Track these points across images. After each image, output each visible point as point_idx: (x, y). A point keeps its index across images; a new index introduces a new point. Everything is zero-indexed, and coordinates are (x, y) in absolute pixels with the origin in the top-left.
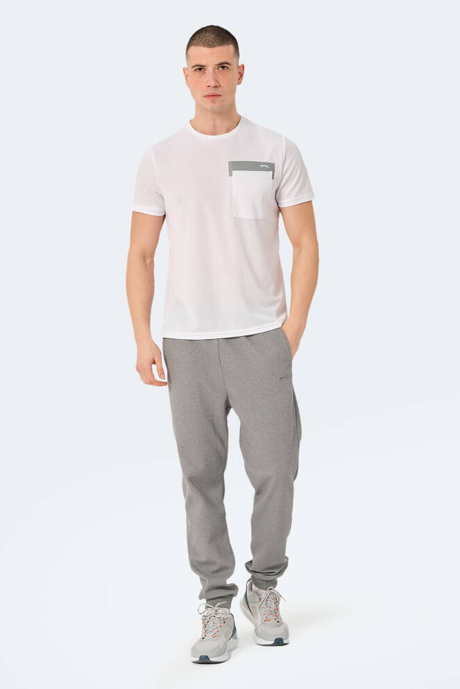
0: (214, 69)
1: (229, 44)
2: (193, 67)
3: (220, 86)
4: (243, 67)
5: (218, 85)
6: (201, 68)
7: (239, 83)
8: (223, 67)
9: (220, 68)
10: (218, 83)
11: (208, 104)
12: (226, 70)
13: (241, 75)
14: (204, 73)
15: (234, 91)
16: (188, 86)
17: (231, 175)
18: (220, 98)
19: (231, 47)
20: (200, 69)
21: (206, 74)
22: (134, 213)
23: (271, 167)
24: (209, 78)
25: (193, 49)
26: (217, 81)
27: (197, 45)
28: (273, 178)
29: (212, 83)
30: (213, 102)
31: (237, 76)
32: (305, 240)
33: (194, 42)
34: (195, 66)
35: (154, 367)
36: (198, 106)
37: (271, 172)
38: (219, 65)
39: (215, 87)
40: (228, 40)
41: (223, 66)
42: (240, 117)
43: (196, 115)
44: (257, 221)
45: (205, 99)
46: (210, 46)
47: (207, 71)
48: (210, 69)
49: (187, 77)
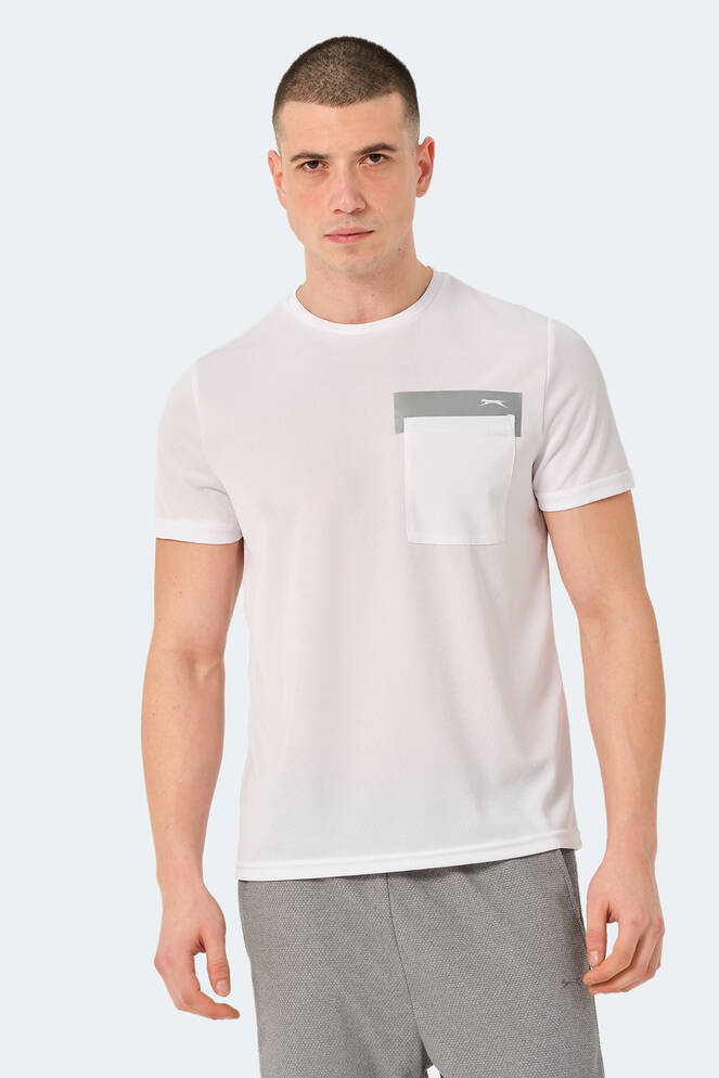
0: (351, 165)
1: (389, 92)
2: (295, 159)
3: (368, 208)
4: (431, 148)
5: (363, 206)
6: (315, 162)
7: (421, 192)
8: (375, 157)
9: (369, 161)
10: (363, 199)
11: (336, 255)
12: (382, 164)
13: (426, 169)
14: (325, 175)
15: (406, 216)
16: (283, 202)
18: (368, 240)
19: (395, 101)
20: (314, 164)
21: (331, 176)
22: (162, 543)
23: (511, 404)
24: (337, 186)
25: (292, 108)
26: (359, 196)
27: (303, 97)
28: (518, 434)
29: (347, 203)
30: (352, 251)
31: (414, 172)
32: (618, 600)
33: (295, 89)
34: (299, 157)
35: (201, 960)
36: (311, 256)
37: (511, 418)
38: (364, 152)
39: (356, 213)
41: (374, 154)
42: (428, 274)
43: (308, 278)
44: (474, 550)
45: (329, 243)
46: (341, 100)
47: (331, 170)
48: (340, 165)
49: (278, 178)
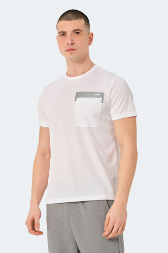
0: (71, 34)
3: (74, 43)
4: (92, 34)
7: (90, 44)
8: (77, 33)
11: (68, 55)
12: (79, 35)
13: (91, 40)
17: (76, 100)
18: (74, 52)
20: (63, 34)
23: (102, 95)
24: (68, 39)
26: (72, 41)
28: (102, 102)
29: (70, 42)
30: (71, 54)
37: (101, 98)
38: (74, 31)
40: (81, 17)
41: (77, 32)
45: (66, 52)
47: (67, 36)
48: (69, 33)
